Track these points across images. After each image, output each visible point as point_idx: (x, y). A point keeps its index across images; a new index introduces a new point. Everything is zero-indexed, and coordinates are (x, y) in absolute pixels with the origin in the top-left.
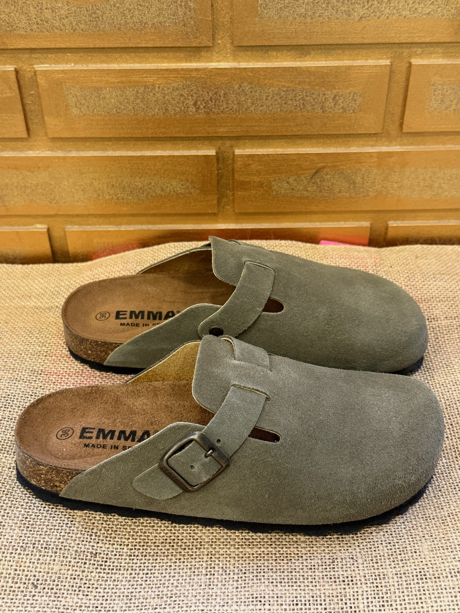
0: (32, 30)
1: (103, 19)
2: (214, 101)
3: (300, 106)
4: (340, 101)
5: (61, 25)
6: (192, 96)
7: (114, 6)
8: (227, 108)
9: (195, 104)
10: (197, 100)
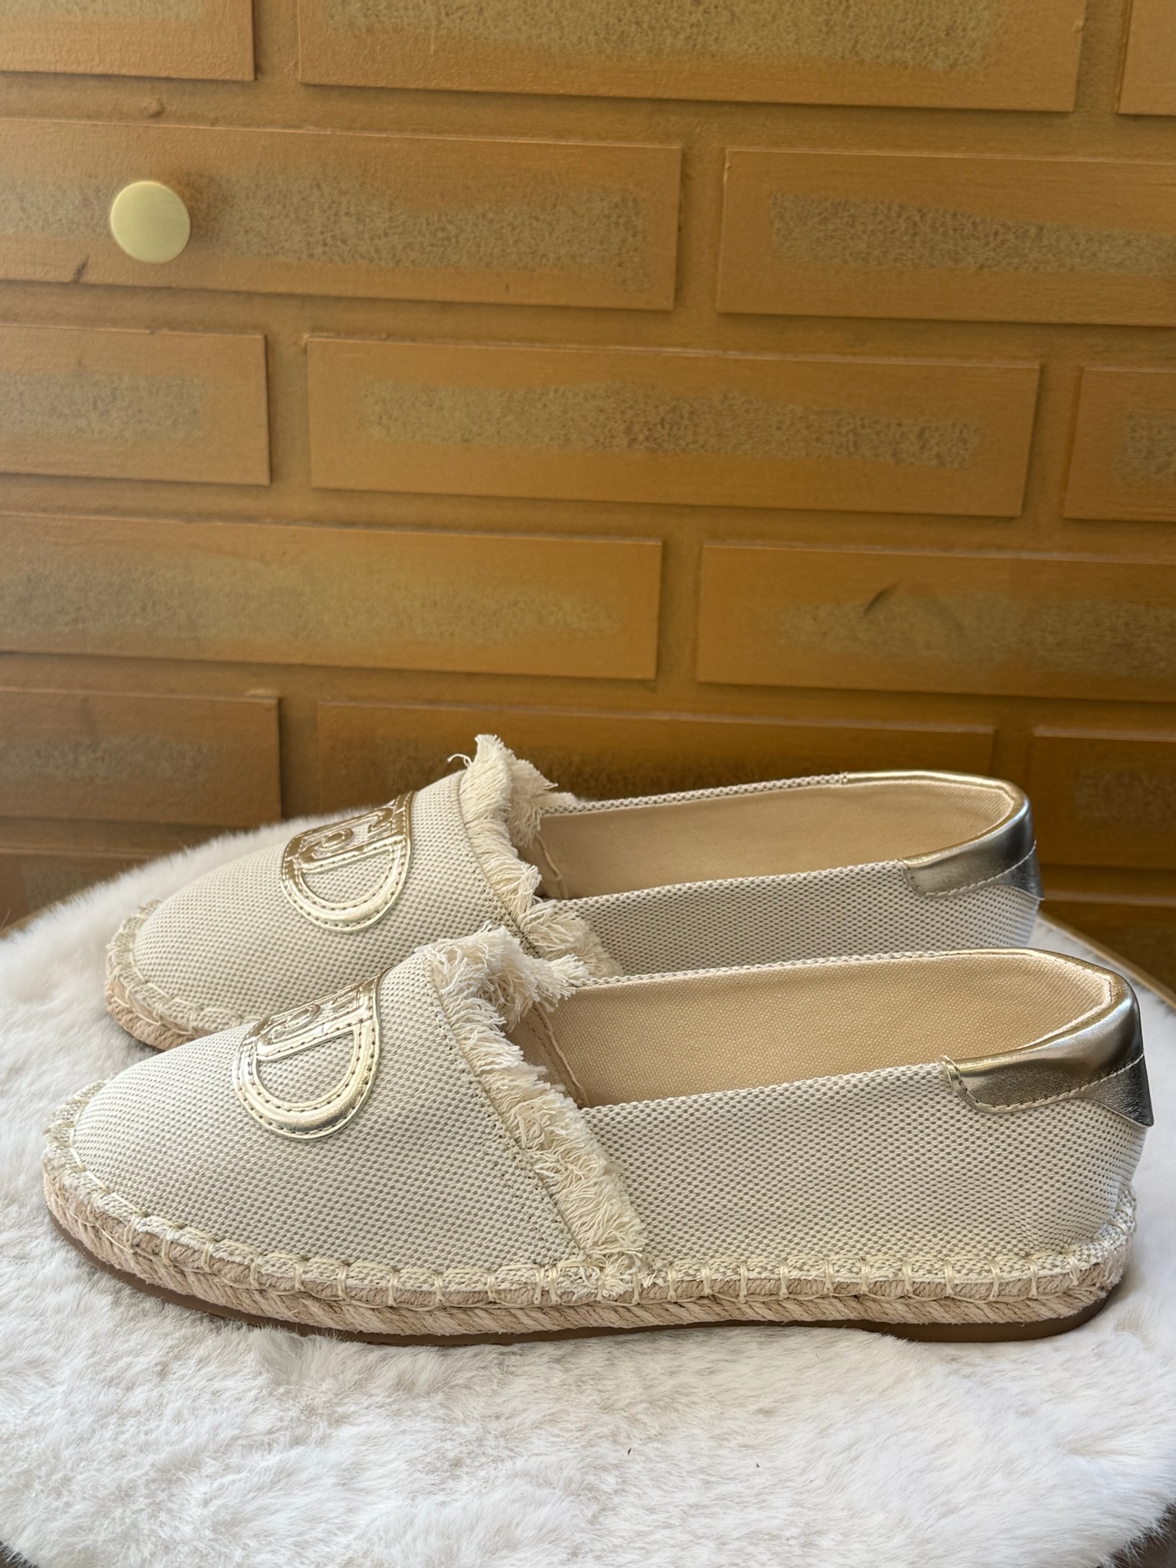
0: (311, 256)
1: (458, 243)
2: (667, 426)
3: (848, 446)
4: (933, 442)
5: (372, 249)
6: (623, 413)
7: (484, 215)
8: (695, 442)
9: (628, 430)
10: (632, 422)
